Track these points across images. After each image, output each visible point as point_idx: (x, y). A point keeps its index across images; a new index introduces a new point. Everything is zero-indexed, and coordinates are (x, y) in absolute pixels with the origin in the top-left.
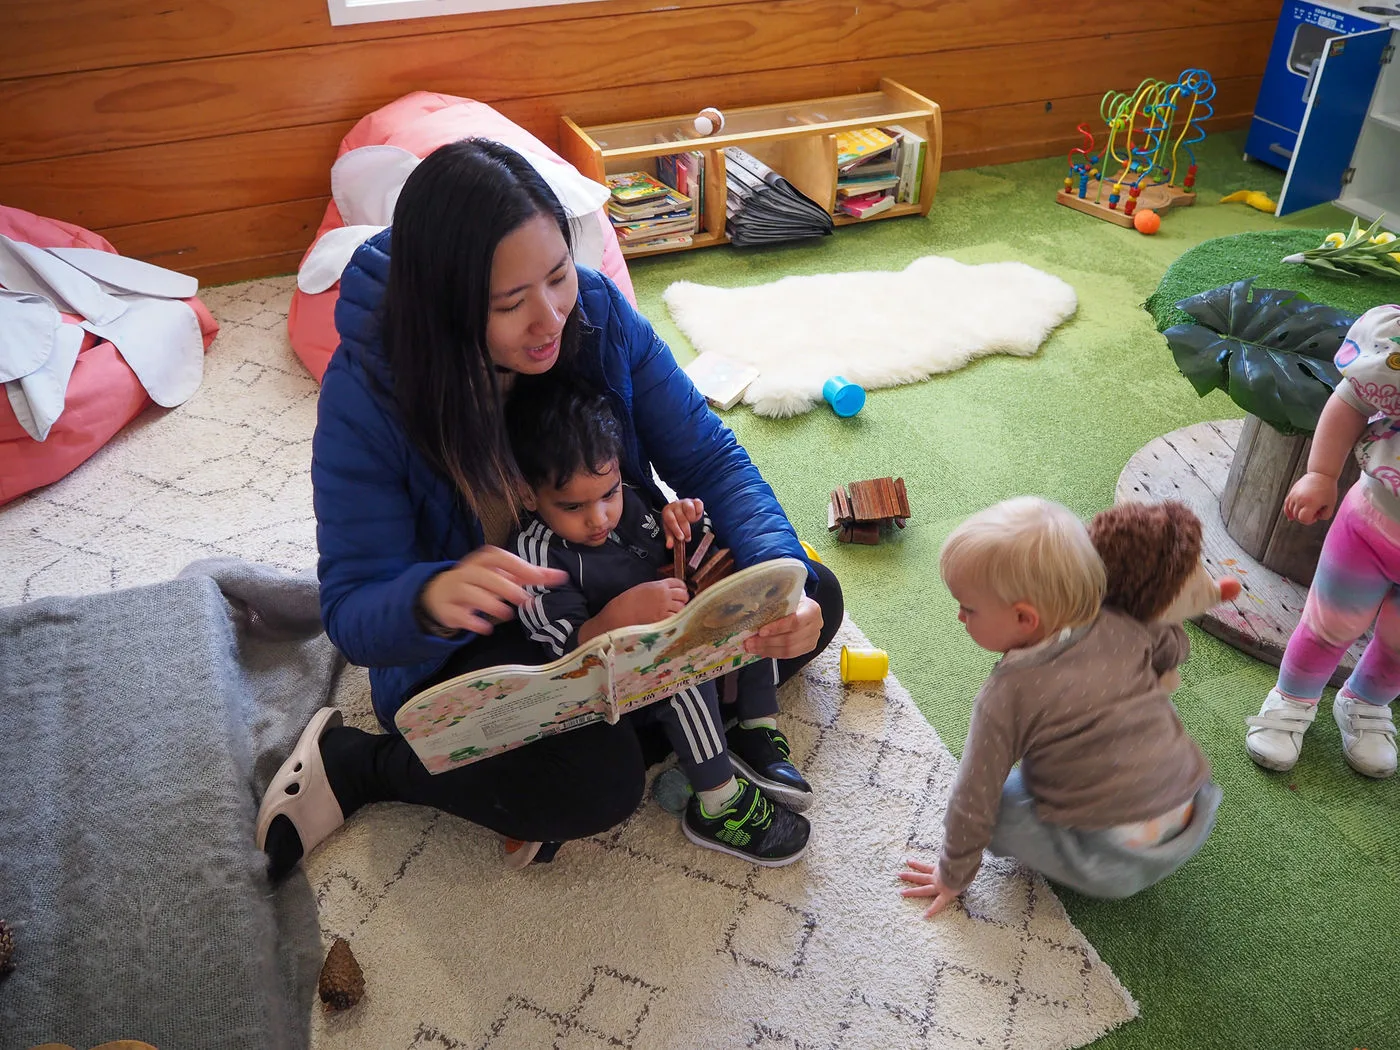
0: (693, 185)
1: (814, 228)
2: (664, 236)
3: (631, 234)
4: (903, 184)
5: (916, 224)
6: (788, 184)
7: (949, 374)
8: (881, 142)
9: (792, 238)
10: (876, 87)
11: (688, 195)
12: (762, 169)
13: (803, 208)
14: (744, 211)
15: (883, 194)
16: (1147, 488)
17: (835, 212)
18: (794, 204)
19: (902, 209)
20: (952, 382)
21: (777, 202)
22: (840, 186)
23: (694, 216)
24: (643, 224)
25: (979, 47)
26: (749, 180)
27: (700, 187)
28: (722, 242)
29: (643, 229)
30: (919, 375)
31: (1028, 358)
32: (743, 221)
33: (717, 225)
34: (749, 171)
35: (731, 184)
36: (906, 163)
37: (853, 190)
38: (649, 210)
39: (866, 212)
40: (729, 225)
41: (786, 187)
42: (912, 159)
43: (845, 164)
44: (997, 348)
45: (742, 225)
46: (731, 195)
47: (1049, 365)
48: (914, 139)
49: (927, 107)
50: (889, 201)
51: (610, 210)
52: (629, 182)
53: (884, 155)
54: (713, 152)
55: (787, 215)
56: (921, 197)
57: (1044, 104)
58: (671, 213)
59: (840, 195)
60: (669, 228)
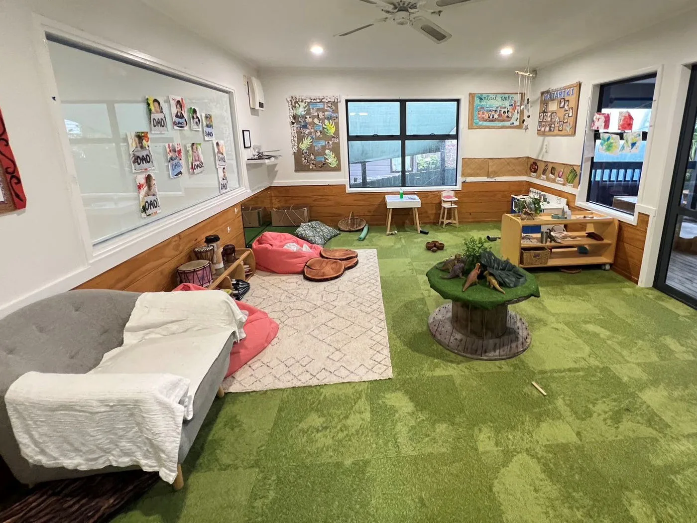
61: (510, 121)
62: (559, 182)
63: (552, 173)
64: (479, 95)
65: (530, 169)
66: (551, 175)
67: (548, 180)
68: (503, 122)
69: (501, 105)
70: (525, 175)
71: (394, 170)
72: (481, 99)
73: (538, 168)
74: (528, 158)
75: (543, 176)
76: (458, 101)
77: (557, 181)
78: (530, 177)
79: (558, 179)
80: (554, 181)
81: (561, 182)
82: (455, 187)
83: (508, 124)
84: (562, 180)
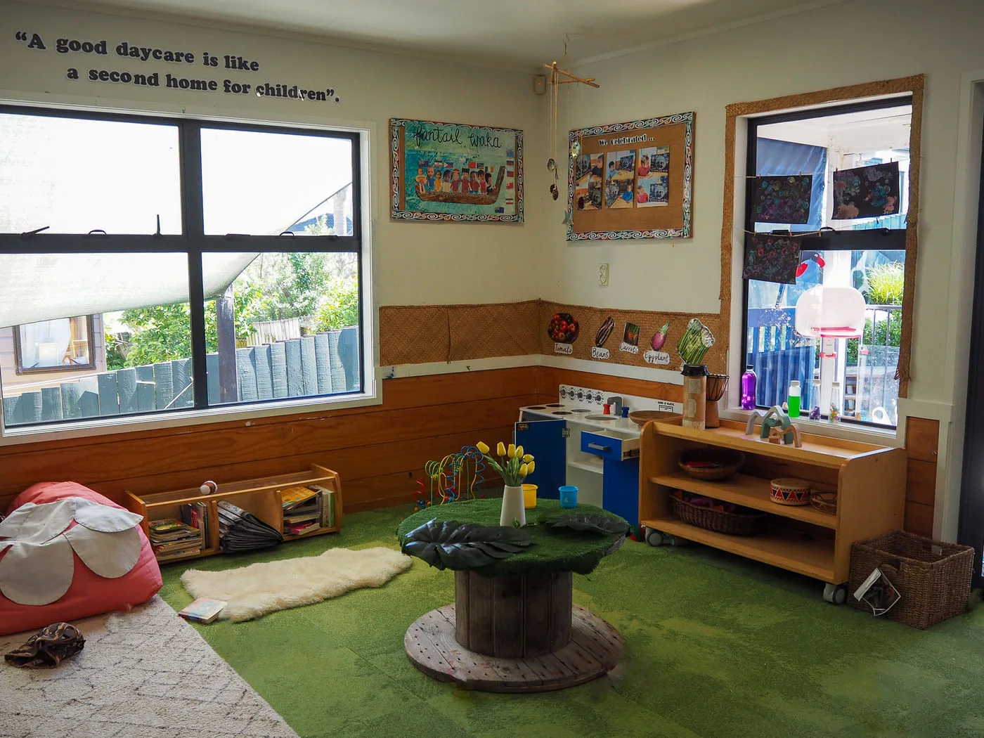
0: (201, 522)
1: (272, 541)
2: (184, 550)
3: (162, 549)
4: (324, 516)
5: (333, 537)
6: (253, 517)
7: (335, 598)
8: (308, 494)
9: (259, 547)
10: (309, 469)
11: (198, 528)
12: (240, 510)
13: (264, 530)
14: (230, 533)
15: (313, 521)
16: (422, 629)
17: (284, 533)
18: (260, 528)
19: (324, 530)
20: (336, 601)
21: (248, 527)
22: (286, 519)
23: (202, 538)
24: (170, 544)
25: (365, 445)
26: (231, 516)
27: (205, 523)
28: (219, 552)
29: (171, 546)
30: (317, 599)
31: (379, 588)
32: (229, 539)
33: (215, 543)
34: (233, 512)
35: (222, 521)
36: (324, 505)
37: (293, 520)
38: (174, 536)
39: (302, 532)
40: (221, 542)
41: (252, 519)
42: (328, 502)
43: (288, 507)
44: (363, 585)
45: (229, 540)
46: (221, 525)
47: (391, 589)
48: (327, 492)
49: (332, 474)
50: (316, 526)
51: (150, 537)
52: (163, 523)
53: (311, 501)
54: (211, 502)
55: (254, 534)
56: (335, 524)
57: (408, 473)
58: (187, 538)
59: (286, 524)
60: (186, 545)
61: (494, 202)
62: (655, 362)
63: (626, 340)
64: (417, 125)
65: (550, 332)
66: (624, 345)
67: (617, 358)
68: (479, 206)
69: (470, 157)
70: (535, 352)
71: (27, 364)
72: (421, 136)
73: (577, 325)
74: (540, 304)
75: (600, 350)
76: (355, 138)
77: (647, 360)
78: (556, 354)
79: (653, 353)
80: (638, 361)
81: (664, 362)
82: (361, 395)
83: (489, 209)
84: (664, 354)
